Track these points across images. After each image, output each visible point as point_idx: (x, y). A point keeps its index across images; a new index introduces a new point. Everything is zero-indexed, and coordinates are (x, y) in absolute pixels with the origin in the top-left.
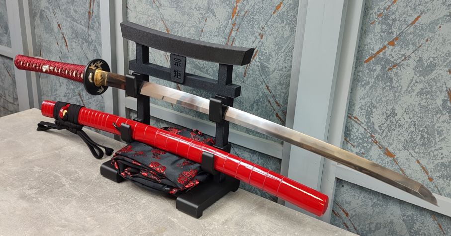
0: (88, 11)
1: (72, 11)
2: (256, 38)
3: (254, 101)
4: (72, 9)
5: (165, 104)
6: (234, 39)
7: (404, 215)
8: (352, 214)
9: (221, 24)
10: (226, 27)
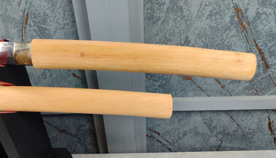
7: (204, 119)
8: (163, 133)
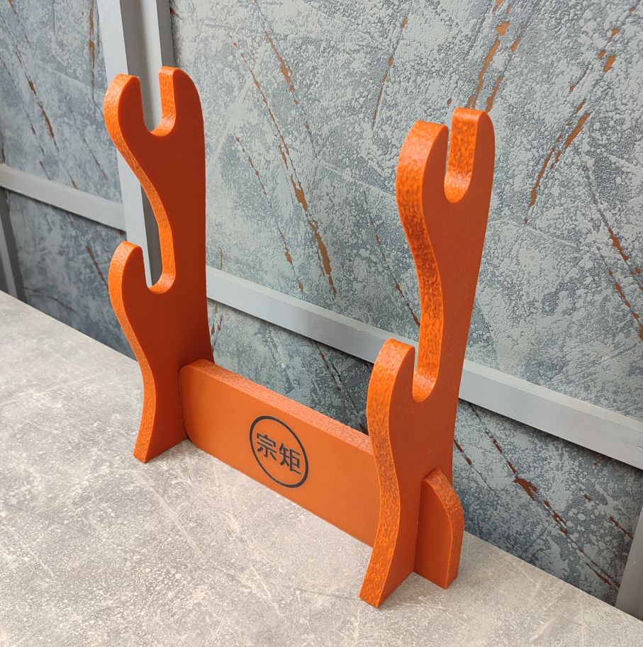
0: (88, 40)
1: (54, 46)
2: (586, 67)
3: (561, 285)
4: (53, 39)
5: (283, 283)
6: (500, 78)
9: (455, 30)
10: (472, 40)
